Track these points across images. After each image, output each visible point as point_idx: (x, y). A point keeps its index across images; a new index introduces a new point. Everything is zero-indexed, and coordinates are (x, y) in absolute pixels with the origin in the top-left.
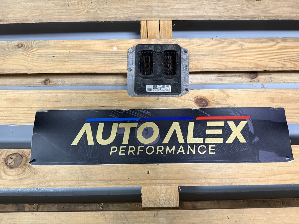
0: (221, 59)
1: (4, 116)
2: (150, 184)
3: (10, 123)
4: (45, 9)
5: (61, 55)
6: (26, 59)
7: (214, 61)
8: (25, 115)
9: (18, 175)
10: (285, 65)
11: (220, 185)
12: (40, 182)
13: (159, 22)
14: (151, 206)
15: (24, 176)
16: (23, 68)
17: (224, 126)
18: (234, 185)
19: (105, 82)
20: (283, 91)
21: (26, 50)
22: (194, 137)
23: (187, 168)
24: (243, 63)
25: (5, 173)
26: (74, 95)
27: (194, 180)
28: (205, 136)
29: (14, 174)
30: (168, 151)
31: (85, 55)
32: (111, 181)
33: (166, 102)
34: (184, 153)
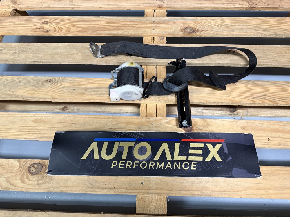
0: (204, 96)
1: (31, 133)
2: (143, 193)
3: (35, 139)
4: (70, 54)
5: (80, 89)
6: (53, 91)
7: (198, 97)
9: (38, 181)
10: (255, 102)
12: (54, 187)
13: (156, 67)
14: (143, 213)
15: (42, 181)
16: (50, 97)
17: (203, 147)
19: (112, 111)
20: (253, 122)
21: (53, 84)
22: (179, 155)
23: (174, 181)
24: (221, 99)
25: (27, 178)
26: (87, 119)
27: (180, 191)
28: (188, 155)
29: (35, 180)
31: (99, 89)
32: (111, 189)
34: (171, 168)
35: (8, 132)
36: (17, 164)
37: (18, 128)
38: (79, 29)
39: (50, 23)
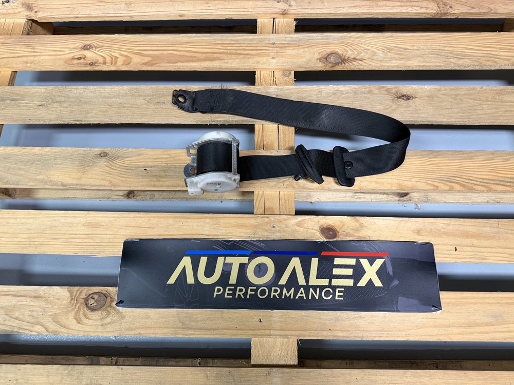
1: (84, 245)
2: (262, 335)
3: (90, 253)
4: (134, 107)
5: (156, 169)
6: (111, 173)
8: (111, 244)
9: (101, 319)
10: (437, 187)
11: (348, 339)
12: (127, 329)
13: (278, 127)
14: (262, 363)
15: (108, 320)
16: (107, 183)
17: (355, 264)
18: (365, 339)
21: (111, 161)
22: (318, 277)
23: (308, 317)
25: (85, 316)
26: (171, 220)
27: (316, 332)
28: (331, 277)
29: (96, 318)
30: (285, 295)
32: (214, 329)
33: (285, 232)
34: (305, 298)
35: (47, 243)
36: (68, 294)
37: (61, 237)
38: (147, 59)
39: (95, 47)
